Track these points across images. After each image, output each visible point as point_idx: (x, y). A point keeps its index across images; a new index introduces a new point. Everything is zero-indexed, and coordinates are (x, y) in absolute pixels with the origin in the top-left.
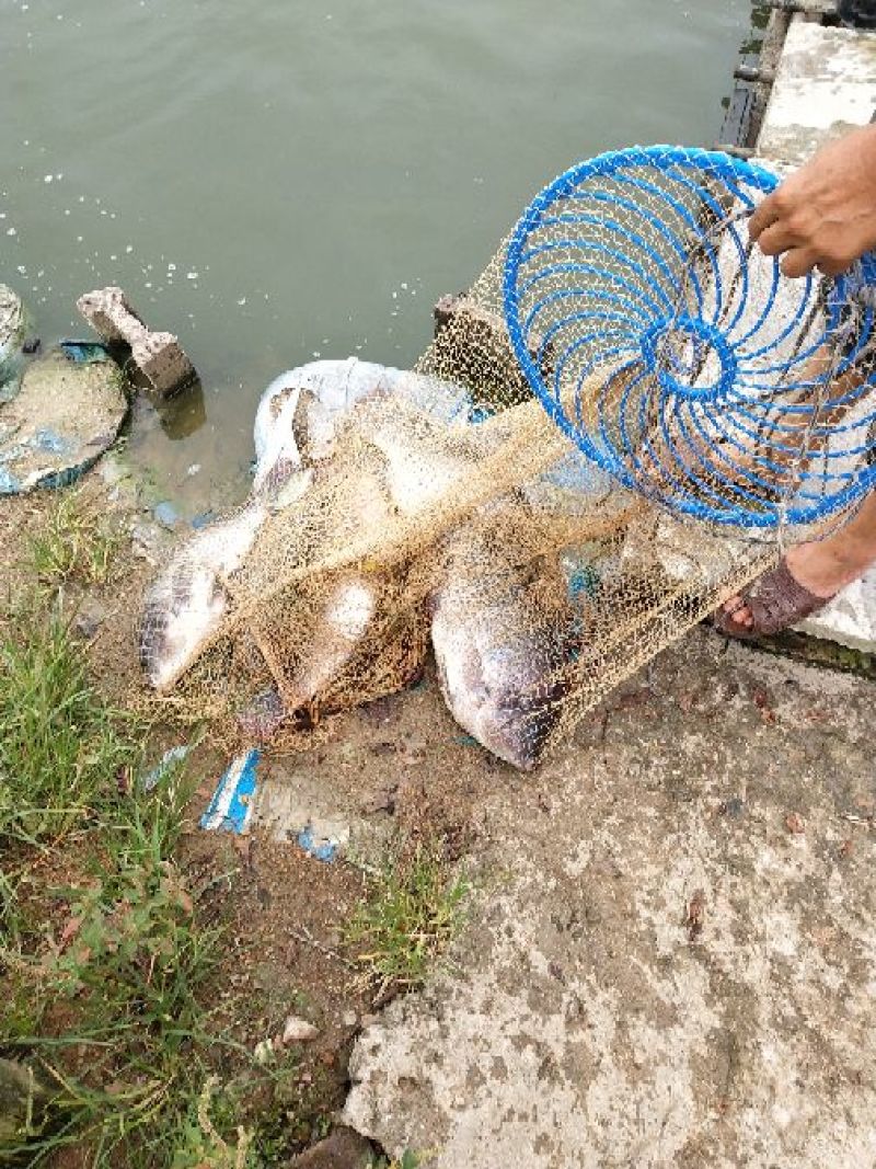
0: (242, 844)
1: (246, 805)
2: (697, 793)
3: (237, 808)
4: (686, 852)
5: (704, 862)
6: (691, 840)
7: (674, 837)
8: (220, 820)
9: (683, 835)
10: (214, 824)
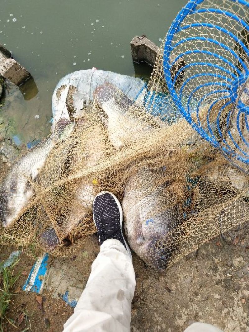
0: (39, 299)
1: (41, 280)
2: (239, 288)
3: (38, 281)
4: (232, 317)
5: (241, 325)
6: (235, 312)
7: (227, 310)
8: (30, 287)
9: (231, 310)
10: (28, 289)
